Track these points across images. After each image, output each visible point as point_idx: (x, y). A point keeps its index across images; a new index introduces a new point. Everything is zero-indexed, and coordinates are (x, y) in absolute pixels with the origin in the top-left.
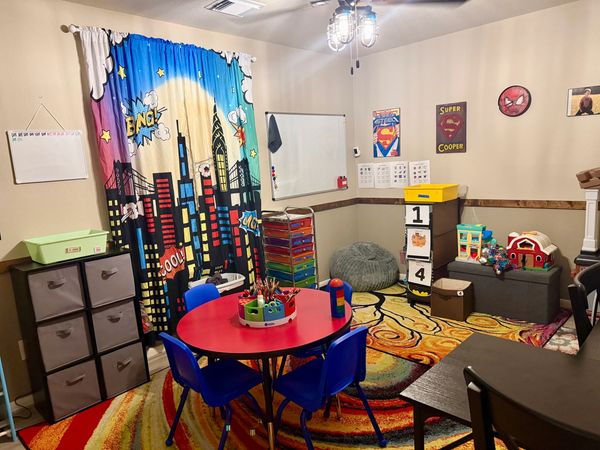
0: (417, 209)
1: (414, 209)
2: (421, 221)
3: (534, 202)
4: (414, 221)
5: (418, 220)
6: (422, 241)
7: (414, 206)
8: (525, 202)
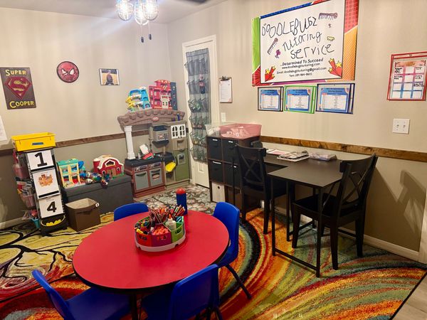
0: (40, 155)
1: (36, 156)
2: (46, 164)
3: (92, 138)
4: (39, 165)
5: (43, 163)
6: (49, 180)
7: (37, 153)
8: (86, 139)
